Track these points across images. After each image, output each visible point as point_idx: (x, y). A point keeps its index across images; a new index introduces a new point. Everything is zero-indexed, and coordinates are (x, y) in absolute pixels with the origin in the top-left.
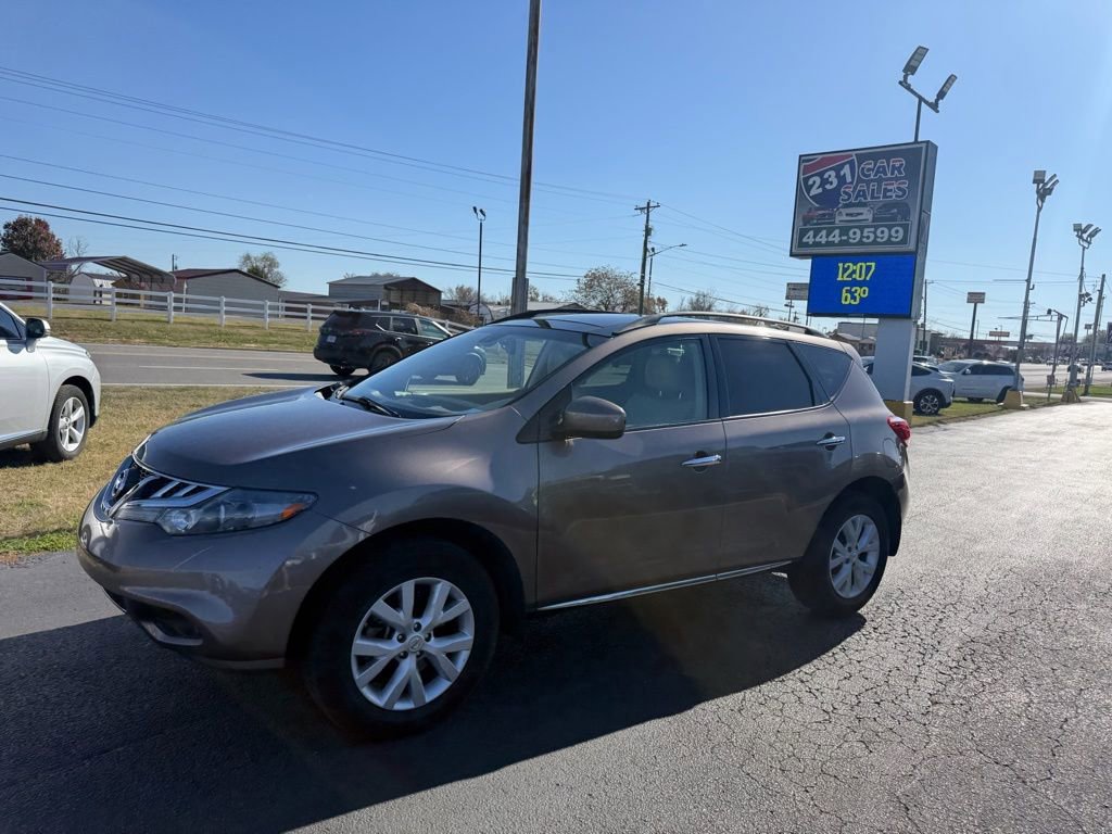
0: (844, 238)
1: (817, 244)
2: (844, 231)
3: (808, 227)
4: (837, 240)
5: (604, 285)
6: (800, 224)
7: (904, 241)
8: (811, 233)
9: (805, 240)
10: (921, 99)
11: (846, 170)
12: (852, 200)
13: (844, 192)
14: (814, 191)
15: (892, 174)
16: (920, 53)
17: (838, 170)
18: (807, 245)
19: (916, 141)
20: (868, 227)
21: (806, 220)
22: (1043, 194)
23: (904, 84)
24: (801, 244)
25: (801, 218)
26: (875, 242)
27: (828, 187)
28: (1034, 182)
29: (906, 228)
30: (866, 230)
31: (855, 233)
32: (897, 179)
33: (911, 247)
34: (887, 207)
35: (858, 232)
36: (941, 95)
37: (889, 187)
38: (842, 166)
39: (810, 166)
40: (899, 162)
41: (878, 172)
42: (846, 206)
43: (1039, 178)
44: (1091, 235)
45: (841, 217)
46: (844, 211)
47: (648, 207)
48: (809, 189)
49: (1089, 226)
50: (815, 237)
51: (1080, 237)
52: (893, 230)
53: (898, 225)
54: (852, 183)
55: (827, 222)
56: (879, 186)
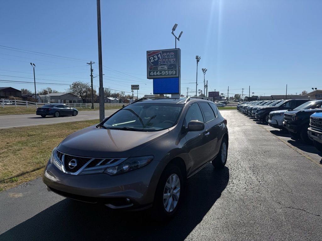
0: (161, 73)
1: (154, 75)
2: (161, 72)
3: (151, 70)
4: (159, 74)
5: (79, 87)
6: (149, 70)
7: (176, 74)
8: (152, 72)
9: (151, 74)
10: (176, 37)
11: (159, 55)
12: (162, 63)
13: (160, 61)
14: (152, 61)
15: (171, 57)
16: (176, 25)
17: (157, 55)
18: (151, 75)
19: (176, 48)
20: (167, 70)
21: (150, 69)
22: (198, 61)
23: (173, 33)
24: (150, 75)
25: (149, 68)
26: (168, 75)
27: (155, 60)
28: (196, 58)
29: (176, 71)
30: (166, 71)
31: (163, 72)
32: (172, 58)
33: (178, 76)
34: (171, 65)
35: (164, 72)
36: (180, 36)
37: (171, 60)
38: (158, 54)
39: (150, 54)
40: (173, 54)
41: (168, 56)
42: (160, 65)
43: (197, 58)
44: (205, 71)
45: (160, 68)
46: (160, 66)
47: (91, 63)
48: (150, 60)
49: (205, 69)
50: (153, 73)
51: (203, 72)
52: (173, 71)
53: (174, 70)
54: (161, 59)
55: (156, 69)
56: (168, 60)
